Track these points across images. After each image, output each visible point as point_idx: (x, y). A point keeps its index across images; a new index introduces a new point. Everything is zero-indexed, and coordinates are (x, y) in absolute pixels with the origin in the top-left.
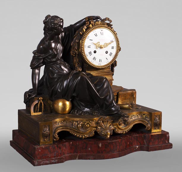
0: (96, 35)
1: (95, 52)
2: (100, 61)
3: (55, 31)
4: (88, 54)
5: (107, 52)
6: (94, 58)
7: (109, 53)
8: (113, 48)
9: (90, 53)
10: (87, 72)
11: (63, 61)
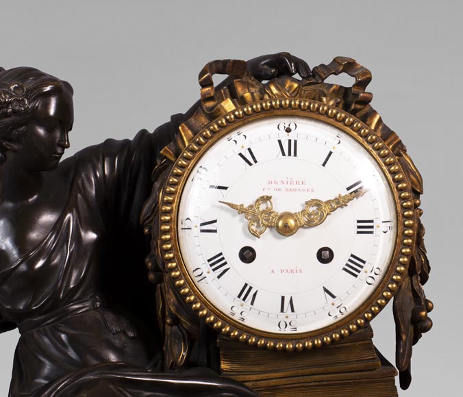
0: (249, 158)
1: (247, 255)
2: (287, 304)
3: (16, 147)
4: (206, 268)
5: (325, 256)
6: (246, 292)
7: (340, 260)
8: (365, 227)
9: (217, 262)
10: (224, 366)
11: (96, 309)
